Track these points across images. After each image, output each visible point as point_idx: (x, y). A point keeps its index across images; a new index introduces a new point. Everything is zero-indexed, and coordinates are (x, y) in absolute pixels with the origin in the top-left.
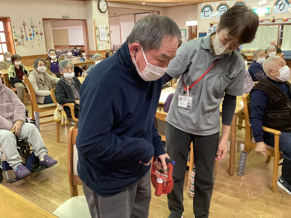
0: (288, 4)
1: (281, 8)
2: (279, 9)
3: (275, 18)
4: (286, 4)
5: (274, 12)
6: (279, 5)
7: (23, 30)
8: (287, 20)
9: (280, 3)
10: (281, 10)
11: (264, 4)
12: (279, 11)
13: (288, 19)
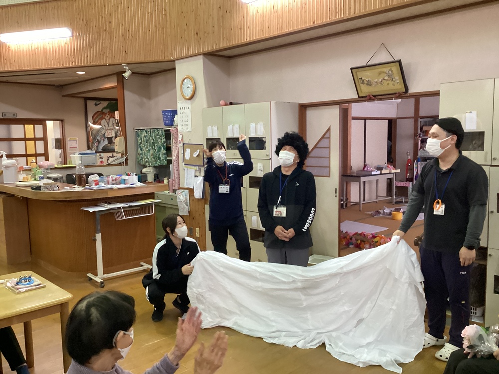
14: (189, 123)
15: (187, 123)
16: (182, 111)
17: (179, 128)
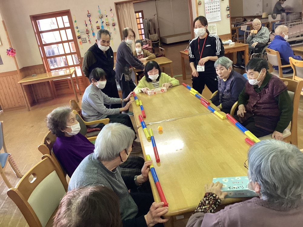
7: (88, 23)
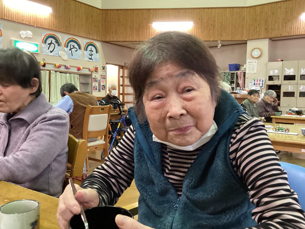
0: (59, 45)
1: (51, 49)
2: (48, 49)
3: (46, 62)
4: (56, 45)
5: (43, 53)
6: (49, 44)
8: (59, 67)
9: (49, 41)
10: (51, 52)
11: (29, 38)
12: (49, 52)
13: (62, 66)
14: (255, 69)
15: (253, 69)
16: (250, 63)
17: (247, 72)
